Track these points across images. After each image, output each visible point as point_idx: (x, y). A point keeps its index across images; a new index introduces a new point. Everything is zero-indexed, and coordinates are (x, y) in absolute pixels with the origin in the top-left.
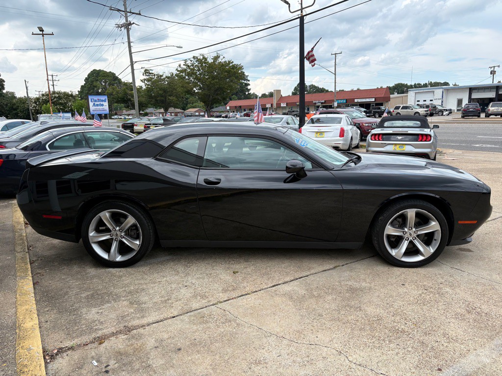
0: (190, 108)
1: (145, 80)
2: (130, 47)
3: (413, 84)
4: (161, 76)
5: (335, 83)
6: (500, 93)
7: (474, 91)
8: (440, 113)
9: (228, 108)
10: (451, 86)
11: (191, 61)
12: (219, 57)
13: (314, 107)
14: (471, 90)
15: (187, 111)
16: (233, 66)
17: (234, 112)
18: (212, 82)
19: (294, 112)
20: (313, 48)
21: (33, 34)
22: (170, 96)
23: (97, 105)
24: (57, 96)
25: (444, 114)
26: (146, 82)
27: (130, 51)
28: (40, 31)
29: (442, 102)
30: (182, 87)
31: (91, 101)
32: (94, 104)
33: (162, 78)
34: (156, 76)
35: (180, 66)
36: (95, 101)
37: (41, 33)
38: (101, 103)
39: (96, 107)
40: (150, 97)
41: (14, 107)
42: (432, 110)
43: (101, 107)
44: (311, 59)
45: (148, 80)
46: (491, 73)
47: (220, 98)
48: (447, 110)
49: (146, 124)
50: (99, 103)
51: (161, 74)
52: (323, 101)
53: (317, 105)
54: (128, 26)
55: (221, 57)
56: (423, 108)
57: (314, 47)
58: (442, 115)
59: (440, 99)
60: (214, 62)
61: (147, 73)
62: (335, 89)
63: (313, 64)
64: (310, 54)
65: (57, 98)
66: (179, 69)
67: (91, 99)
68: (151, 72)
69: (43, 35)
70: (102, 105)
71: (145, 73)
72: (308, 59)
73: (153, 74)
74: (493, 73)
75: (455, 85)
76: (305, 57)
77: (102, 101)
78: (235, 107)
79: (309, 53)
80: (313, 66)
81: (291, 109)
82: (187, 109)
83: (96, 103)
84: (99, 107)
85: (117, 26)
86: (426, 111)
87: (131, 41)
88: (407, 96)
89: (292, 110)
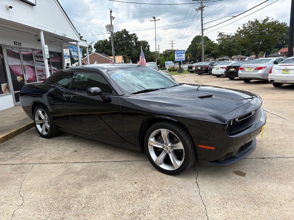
0: (253, 55)
1: (219, 39)
2: (202, 21)
4: (230, 36)
9: (279, 53)
11: (248, 24)
12: (268, 19)
15: (250, 57)
16: (279, 24)
17: (284, 56)
18: (260, 37)
21: (151, 21)
22: (233, 48)
23: (179, 56)
24: (170, 52)
26: (219, 41)
27: (202, 23)
28: (154, 19)
30: (239, 42)
31: (176, 54)
32: (177, 55)
33: (230, 37)
34: (226, 37)
35: (239, 28)
36: (178, 54)
37: (154, 20)
38: (181, 55)
39: (178, 57)
40: (221, 49)
41: (153, 59)
43: (181, 57)
45: (221, 39)
47: (265, 47)
49: (196, 66)
50: (180, 55)
51: (229, 35)
54: (202, 8)
55: (270, 19)
60: (264, 23)
61: (221, 35)
65: (170, 53)
66: (239, 30)
67: (176, 53)
68: (223, 34)
69: (155, 21)
70: (182, 56)
71: (219, 35)
73: (224, 35)
77: (182, 53)
78: (285, 52)
82: (251, 56)
83: (178, 55)
84: (180, 57)
85: (196, 10)
87: (203, 17)
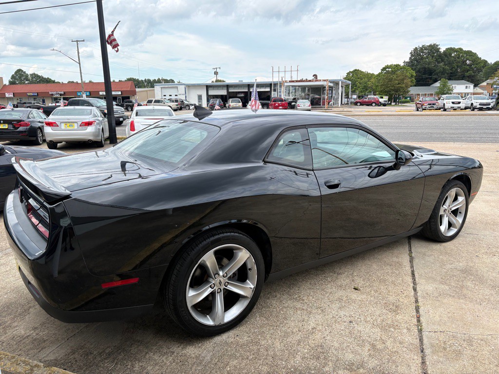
3: (144, 79)
5: (81, 73)
6: (230, 91)
7: (209, 88)
8: (187, 108)
10: (176, 83)
13: (50, 98)
14: (208, 87)
19: (25, 103)
20: (113, 32)
25: (191, 108)
29: (186, 97)
42: (181, 104)
44: (114, 43)
46: (215, 74)
48: (192, 105)
52: (62, 93)
53: (54, 96)
56: (173, 102)
57: (114, 30)
58: (189, 109)
59: (184, 94)
62: (82, 80)
63: (116, 49)
64: (112, 38)
72: (110, 43)
74: (216, 73)
75: (179, 82)
76: (106, 41)
79: (110, 36)
80: (117, 51)
81: (21, 100)
86: (176, 105)
88: (154, 90)
89: (22, 102)
